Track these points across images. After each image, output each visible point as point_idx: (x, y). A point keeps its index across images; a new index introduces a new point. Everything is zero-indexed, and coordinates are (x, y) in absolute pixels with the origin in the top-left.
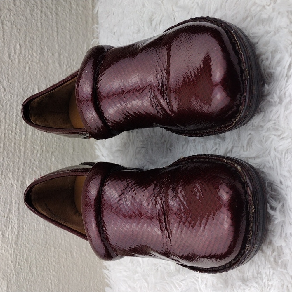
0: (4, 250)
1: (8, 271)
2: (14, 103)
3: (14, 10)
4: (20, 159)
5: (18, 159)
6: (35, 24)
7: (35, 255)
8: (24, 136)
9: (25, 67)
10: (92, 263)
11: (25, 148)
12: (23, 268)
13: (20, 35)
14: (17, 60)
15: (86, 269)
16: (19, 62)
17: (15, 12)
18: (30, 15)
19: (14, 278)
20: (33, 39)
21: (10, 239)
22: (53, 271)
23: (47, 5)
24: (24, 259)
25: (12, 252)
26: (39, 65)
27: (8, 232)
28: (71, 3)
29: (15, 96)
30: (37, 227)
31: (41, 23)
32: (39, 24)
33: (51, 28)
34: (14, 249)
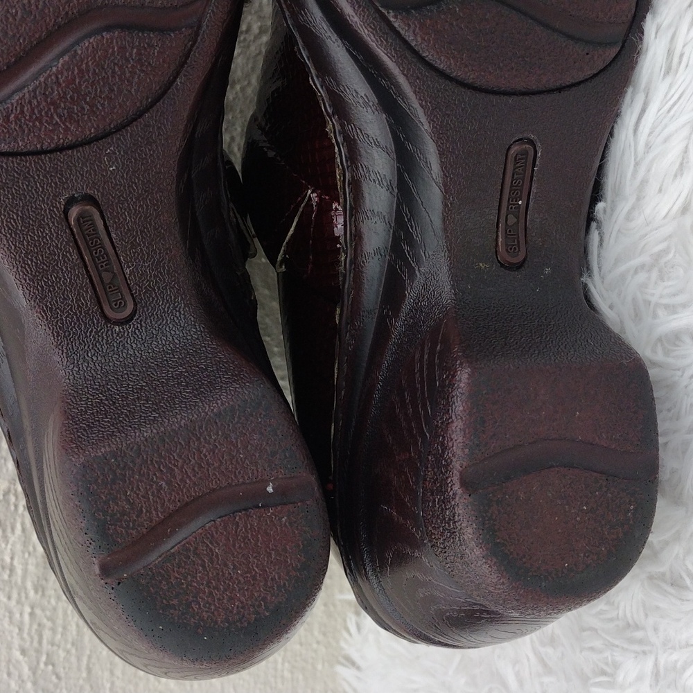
1: (9, 685)
10: (301, 644)
21: (19, 571)
24: (66, 641)
25: (26, 618)
27: (9, 546)
34: (32, 608)
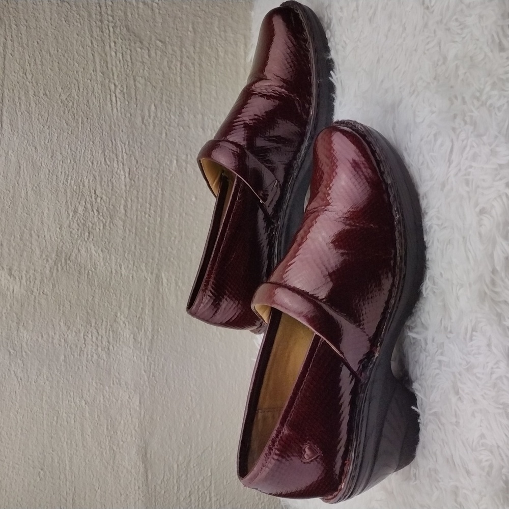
0: (136, 357)
2: (148, 178)
3: (149, 63)
4: (154, 247)
5: (152, 247)
6: (174, 79)
7: (173, 365)
8: (159, 219)
9: (161, 134)
11: (161, 233)
12: (158, 381)
13: (155, 93)
14: (151, 125)
15: (234, 386)
16: (154, 126)
17: (150, 65)
18: (168, 68)
19: (148, 391)
20: (171, 98)
22: (193, 385)
23: (188, 54)
26: (177, 130)
28: (218, 51)
29: (150, 170)
30: (174, 331)
31: (181, 78)
32: (178, 80)
33: (193, 83)
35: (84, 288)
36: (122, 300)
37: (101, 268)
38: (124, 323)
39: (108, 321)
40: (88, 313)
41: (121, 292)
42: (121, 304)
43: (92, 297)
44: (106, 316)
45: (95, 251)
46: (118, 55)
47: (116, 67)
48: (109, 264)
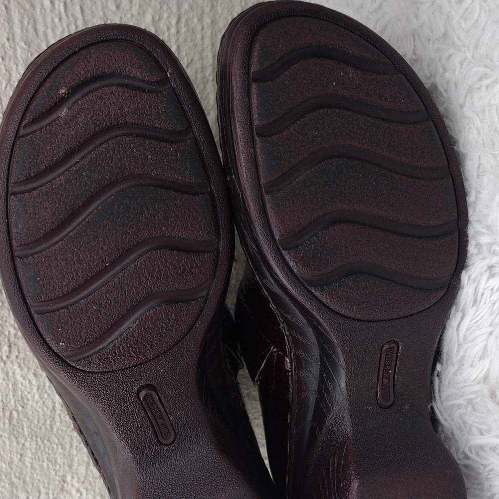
35: (4, 443)
36: (75, 452)
37: (35, 404)
38: (78, 491)
39: (50, 492)
40: (12, 484)
41: (72, 439)
42: (72, 460)
43: (19, 456)
44: (46, 485)
45: (22, 376)
46: (56, 6)
47: (53, 30)
48: (49, 395)
